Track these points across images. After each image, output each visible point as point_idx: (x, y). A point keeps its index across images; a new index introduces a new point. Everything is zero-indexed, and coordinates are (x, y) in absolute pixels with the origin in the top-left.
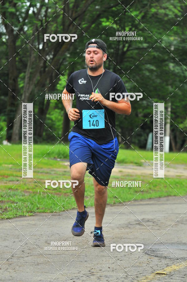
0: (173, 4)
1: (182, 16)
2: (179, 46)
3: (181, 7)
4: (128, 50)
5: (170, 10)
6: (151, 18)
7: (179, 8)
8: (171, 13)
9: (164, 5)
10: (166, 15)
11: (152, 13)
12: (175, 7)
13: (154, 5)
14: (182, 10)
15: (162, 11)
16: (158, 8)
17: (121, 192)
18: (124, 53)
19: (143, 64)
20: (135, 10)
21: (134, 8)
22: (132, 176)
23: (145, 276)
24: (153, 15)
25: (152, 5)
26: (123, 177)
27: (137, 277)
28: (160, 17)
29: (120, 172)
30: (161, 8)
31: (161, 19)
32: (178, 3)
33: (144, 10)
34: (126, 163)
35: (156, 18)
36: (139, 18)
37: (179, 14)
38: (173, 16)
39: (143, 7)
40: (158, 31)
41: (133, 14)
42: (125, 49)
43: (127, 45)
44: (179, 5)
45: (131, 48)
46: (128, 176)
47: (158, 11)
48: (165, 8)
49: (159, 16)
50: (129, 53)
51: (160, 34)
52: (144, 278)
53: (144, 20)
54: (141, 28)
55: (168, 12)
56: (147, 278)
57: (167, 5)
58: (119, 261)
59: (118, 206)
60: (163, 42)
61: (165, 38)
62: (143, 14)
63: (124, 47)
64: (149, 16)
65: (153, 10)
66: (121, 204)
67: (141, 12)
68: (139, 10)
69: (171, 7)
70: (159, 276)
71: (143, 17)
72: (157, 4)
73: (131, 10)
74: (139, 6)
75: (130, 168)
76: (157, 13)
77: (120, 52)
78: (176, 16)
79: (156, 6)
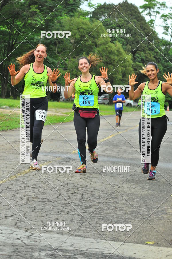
0: (40, 18)
1: (45, 25)
2: (44, 42)
3: (45, 20)
4: (15, 44)
5: (39, 22)
6: (28, 26)
7: (43, 21)
8: (39, 23)
9: (35, 19)
10: (37, 24)
11: (28, 23)
12: (41, 20)
13: (30, 18)
14: (45, 22)
15: (34, 22)
16: (32, 20)
17: (11, 123)
18: (13, 45)
19: (24, 52)
20: (19, 21)
21: (18, 20)
22: (17, 114)
23: (24, 170)
24: (29, 24)
25: (28, 18)
26: (12, 115)
27: (20, 171)
28: (34, 25)
29: (11, 112)
30: (34, 20)
31: (33, 26)
32: (43, 17)
33: (24, 22)
34: (14, 107)
35: (31, 26)
36: (21, 26)
37: (44, 24)
38: (40, 25)
39: (24, 20)
40: (32, 33)
41: (18, 23)
42: (14, 43)
43: (14, 41)
44: (44, 19)
45: (17, 43)
46: (15, 114)
47: (32, 22)
48: (36, 21)
49: (32, 25)
50: (15, 45)
51: (33, 35)
52: (24, 171)
53: (24, 27)
54: (22, 31)
55: (37, 22)
56: (25, 172)
57: (37, 18)
58: (9, 162)
59: (9, 131)
60: (35, 39)
61: (36, 37)
62: (23, 24)
63: (13, 42)
64: (27, 25)
65: (29, 21)
66: (11, 130)
67: (22, 23)
68: (21, 21)
69: (39, 20)
70: (32, 170)
71: (24, 25)
72: (31, 18)
73: (17, 21)
74: (21, 19)
75: (16, 110)
76: (31, 23)
77: (11, 45)
78: (42, 25)
79: (31, 19)
